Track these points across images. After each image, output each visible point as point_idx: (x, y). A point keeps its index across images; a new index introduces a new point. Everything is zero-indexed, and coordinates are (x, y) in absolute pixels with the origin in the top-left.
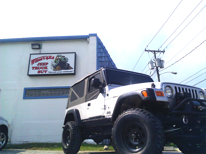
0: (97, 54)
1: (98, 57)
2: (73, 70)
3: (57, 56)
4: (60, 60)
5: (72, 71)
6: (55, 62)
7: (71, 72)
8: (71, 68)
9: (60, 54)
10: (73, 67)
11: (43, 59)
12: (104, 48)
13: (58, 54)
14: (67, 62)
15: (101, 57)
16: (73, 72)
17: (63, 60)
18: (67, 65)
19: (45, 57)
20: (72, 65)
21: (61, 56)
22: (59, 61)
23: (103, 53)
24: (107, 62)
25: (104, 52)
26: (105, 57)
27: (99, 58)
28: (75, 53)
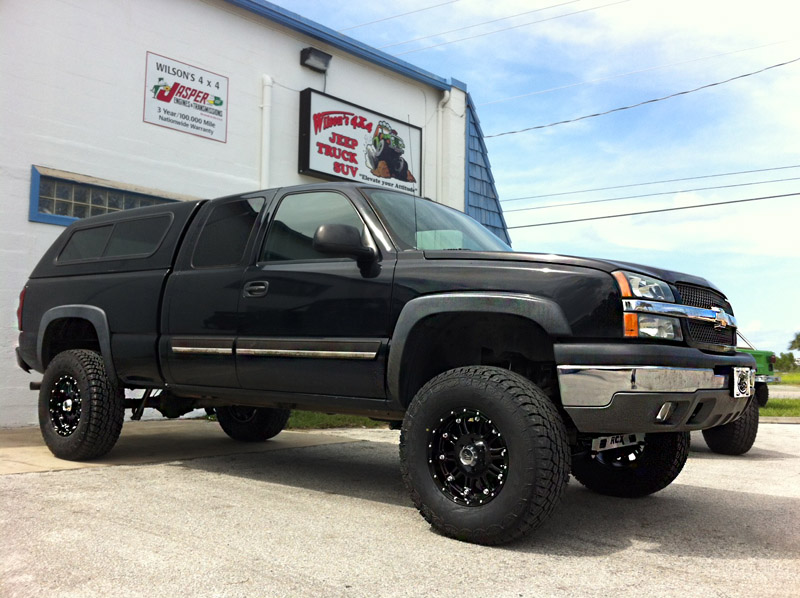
0: (466, 153)
2: (416, 186)
3: (380, 126)
4: (385, 140)
5: (414, 188)
6: (375, 143)
7: (412, 190)
8: (412, 178)
9: (387, 121)
10: (417, 175)
11: (344, 121)
12: (481, 141)
13: (382, 119)
14: (403, 156)
15: (474, 163)
16: (415, 191)
17: (392, 145)
18: (402, 164)
19: (351, 117)
20: (413, 169)
21: (387, 129)
22: (382, 141)
23: (479, 154)
24: (485, 185)
25: (481, 150)
26: (481, 166)
27: (469, 164)
28: (420, 129)
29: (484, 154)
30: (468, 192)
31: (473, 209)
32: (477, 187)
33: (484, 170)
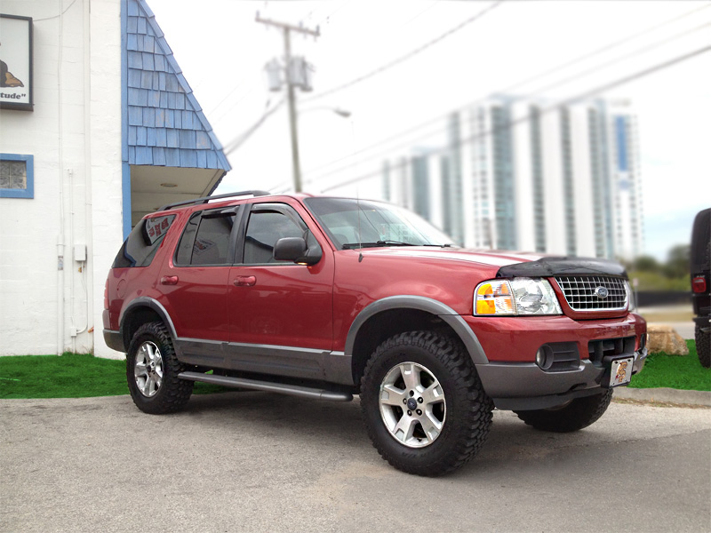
0: (122, 40)
1: (128, 53)
2: (25, 90)
5: (20, 95)
7: (14, 96)
8: (15, 82)
10: (23, 76)
12: (150, 20)
15: (138, 51)
16: (22, 98)
20: (18, 69)
23: (146, 38)
24: (162, 76)
25: (151, 33)
26: (153, 54)
27: (131, 54)
28: (30, 20)
29: (158, 38)
30: (127, 88)
31: (139, 110)
32: (146, 81)
33: (159, 60)
